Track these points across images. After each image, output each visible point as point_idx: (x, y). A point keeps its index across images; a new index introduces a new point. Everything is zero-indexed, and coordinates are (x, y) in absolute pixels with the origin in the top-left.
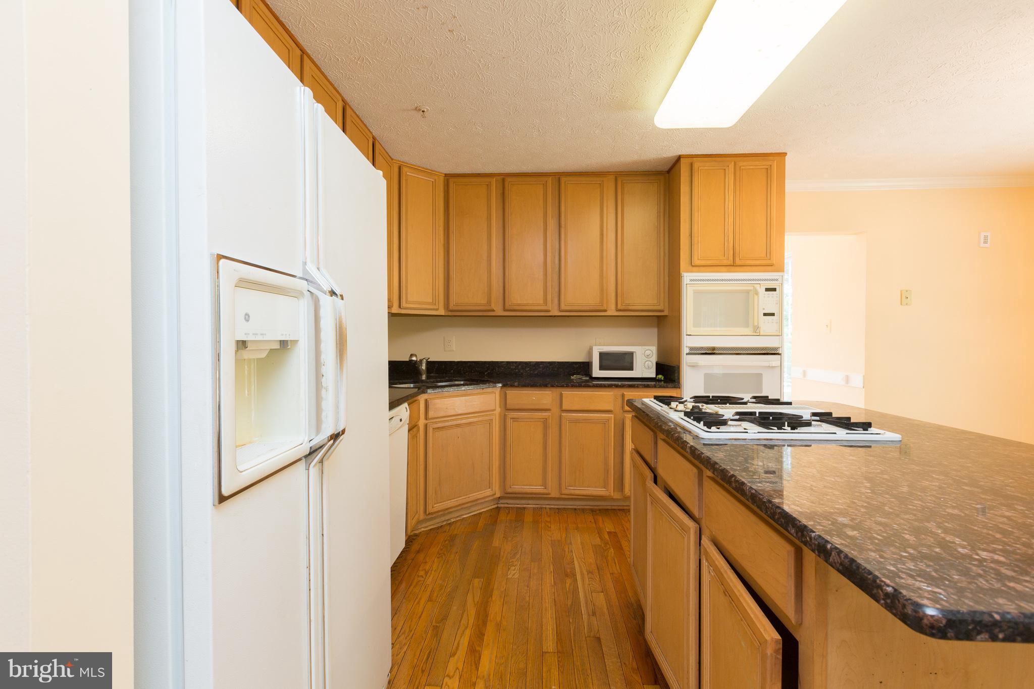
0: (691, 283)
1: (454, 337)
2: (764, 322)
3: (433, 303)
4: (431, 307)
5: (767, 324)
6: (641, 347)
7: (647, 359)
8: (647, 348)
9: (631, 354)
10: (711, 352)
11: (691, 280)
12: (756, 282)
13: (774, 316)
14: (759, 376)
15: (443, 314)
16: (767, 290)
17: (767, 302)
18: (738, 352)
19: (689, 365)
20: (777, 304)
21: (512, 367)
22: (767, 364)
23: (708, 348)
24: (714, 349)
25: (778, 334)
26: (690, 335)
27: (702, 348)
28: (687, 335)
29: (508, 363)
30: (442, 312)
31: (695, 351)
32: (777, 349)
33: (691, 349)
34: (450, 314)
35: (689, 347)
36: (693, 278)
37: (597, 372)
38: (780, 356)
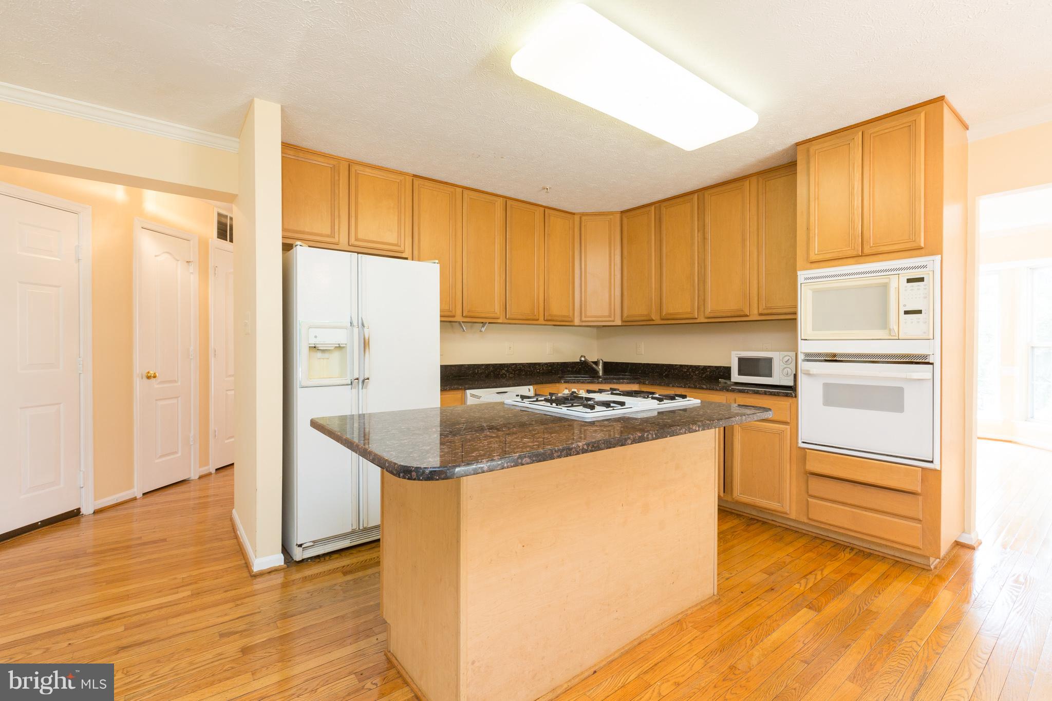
0: (806, 281)
1: (643, 343)
2: (906, 323)
3: (610, 316)
4: (607, 319)
5: (911, 325)
6: (778, 353)
7: (785, 366)
8: (786, 353)
9: (769, 361)
10: (833, 358)
11: (806, 279)
12: (892, 273)
13: (921, 313)
14: (901, 390)
15: (620, 324)
16: (909, 281)
17: (913, 296)
18: (874, 360)
19: (804, 372)
20: (925, 298)
21: (684, 370)
22: (903, 375)
23: (827, 355)
24: (835, 355)
25: (928, 338)
26: (806, 340)
27: (819, 355)
28: (802, 339)
29: (681, 366)
30: (619, 323)
31: (812, 357)
32: (926, 356)
33: (807, 355)
34: (624, 324)
35: (804, 353)
36: (806, 276)
37: (735, 377)
38: (932, 366)
